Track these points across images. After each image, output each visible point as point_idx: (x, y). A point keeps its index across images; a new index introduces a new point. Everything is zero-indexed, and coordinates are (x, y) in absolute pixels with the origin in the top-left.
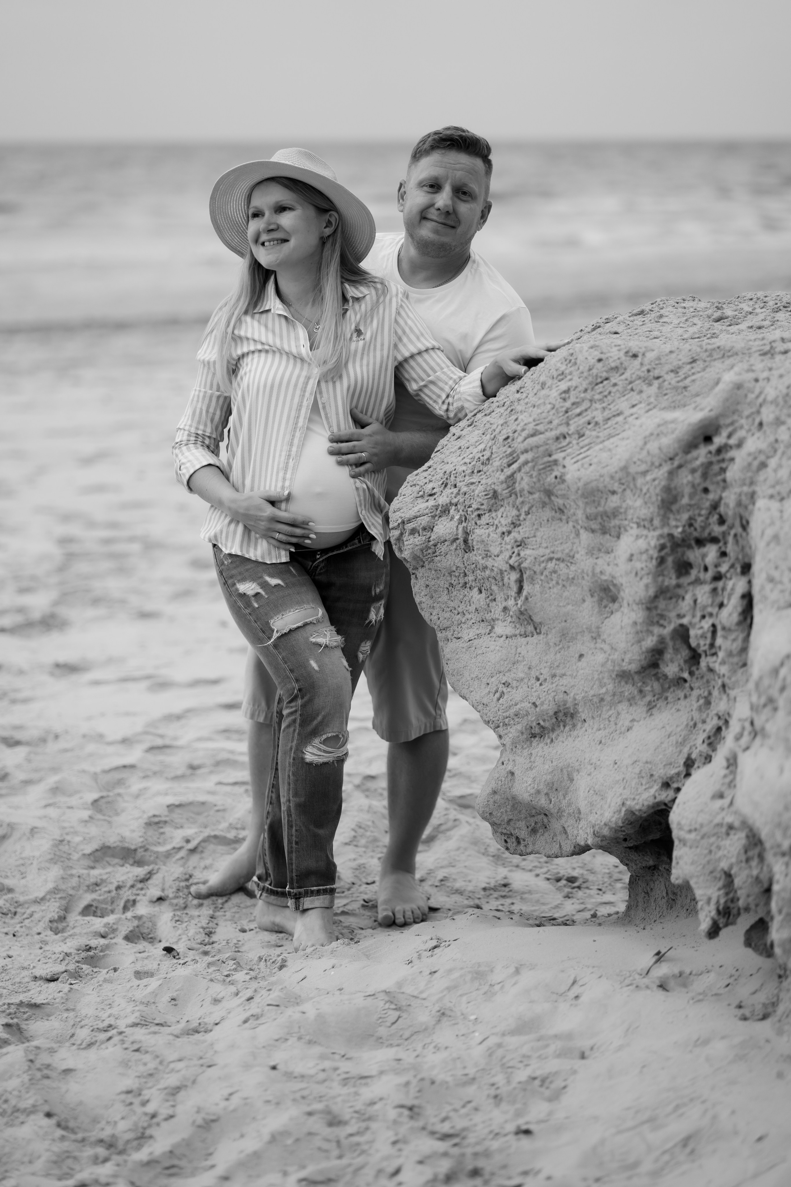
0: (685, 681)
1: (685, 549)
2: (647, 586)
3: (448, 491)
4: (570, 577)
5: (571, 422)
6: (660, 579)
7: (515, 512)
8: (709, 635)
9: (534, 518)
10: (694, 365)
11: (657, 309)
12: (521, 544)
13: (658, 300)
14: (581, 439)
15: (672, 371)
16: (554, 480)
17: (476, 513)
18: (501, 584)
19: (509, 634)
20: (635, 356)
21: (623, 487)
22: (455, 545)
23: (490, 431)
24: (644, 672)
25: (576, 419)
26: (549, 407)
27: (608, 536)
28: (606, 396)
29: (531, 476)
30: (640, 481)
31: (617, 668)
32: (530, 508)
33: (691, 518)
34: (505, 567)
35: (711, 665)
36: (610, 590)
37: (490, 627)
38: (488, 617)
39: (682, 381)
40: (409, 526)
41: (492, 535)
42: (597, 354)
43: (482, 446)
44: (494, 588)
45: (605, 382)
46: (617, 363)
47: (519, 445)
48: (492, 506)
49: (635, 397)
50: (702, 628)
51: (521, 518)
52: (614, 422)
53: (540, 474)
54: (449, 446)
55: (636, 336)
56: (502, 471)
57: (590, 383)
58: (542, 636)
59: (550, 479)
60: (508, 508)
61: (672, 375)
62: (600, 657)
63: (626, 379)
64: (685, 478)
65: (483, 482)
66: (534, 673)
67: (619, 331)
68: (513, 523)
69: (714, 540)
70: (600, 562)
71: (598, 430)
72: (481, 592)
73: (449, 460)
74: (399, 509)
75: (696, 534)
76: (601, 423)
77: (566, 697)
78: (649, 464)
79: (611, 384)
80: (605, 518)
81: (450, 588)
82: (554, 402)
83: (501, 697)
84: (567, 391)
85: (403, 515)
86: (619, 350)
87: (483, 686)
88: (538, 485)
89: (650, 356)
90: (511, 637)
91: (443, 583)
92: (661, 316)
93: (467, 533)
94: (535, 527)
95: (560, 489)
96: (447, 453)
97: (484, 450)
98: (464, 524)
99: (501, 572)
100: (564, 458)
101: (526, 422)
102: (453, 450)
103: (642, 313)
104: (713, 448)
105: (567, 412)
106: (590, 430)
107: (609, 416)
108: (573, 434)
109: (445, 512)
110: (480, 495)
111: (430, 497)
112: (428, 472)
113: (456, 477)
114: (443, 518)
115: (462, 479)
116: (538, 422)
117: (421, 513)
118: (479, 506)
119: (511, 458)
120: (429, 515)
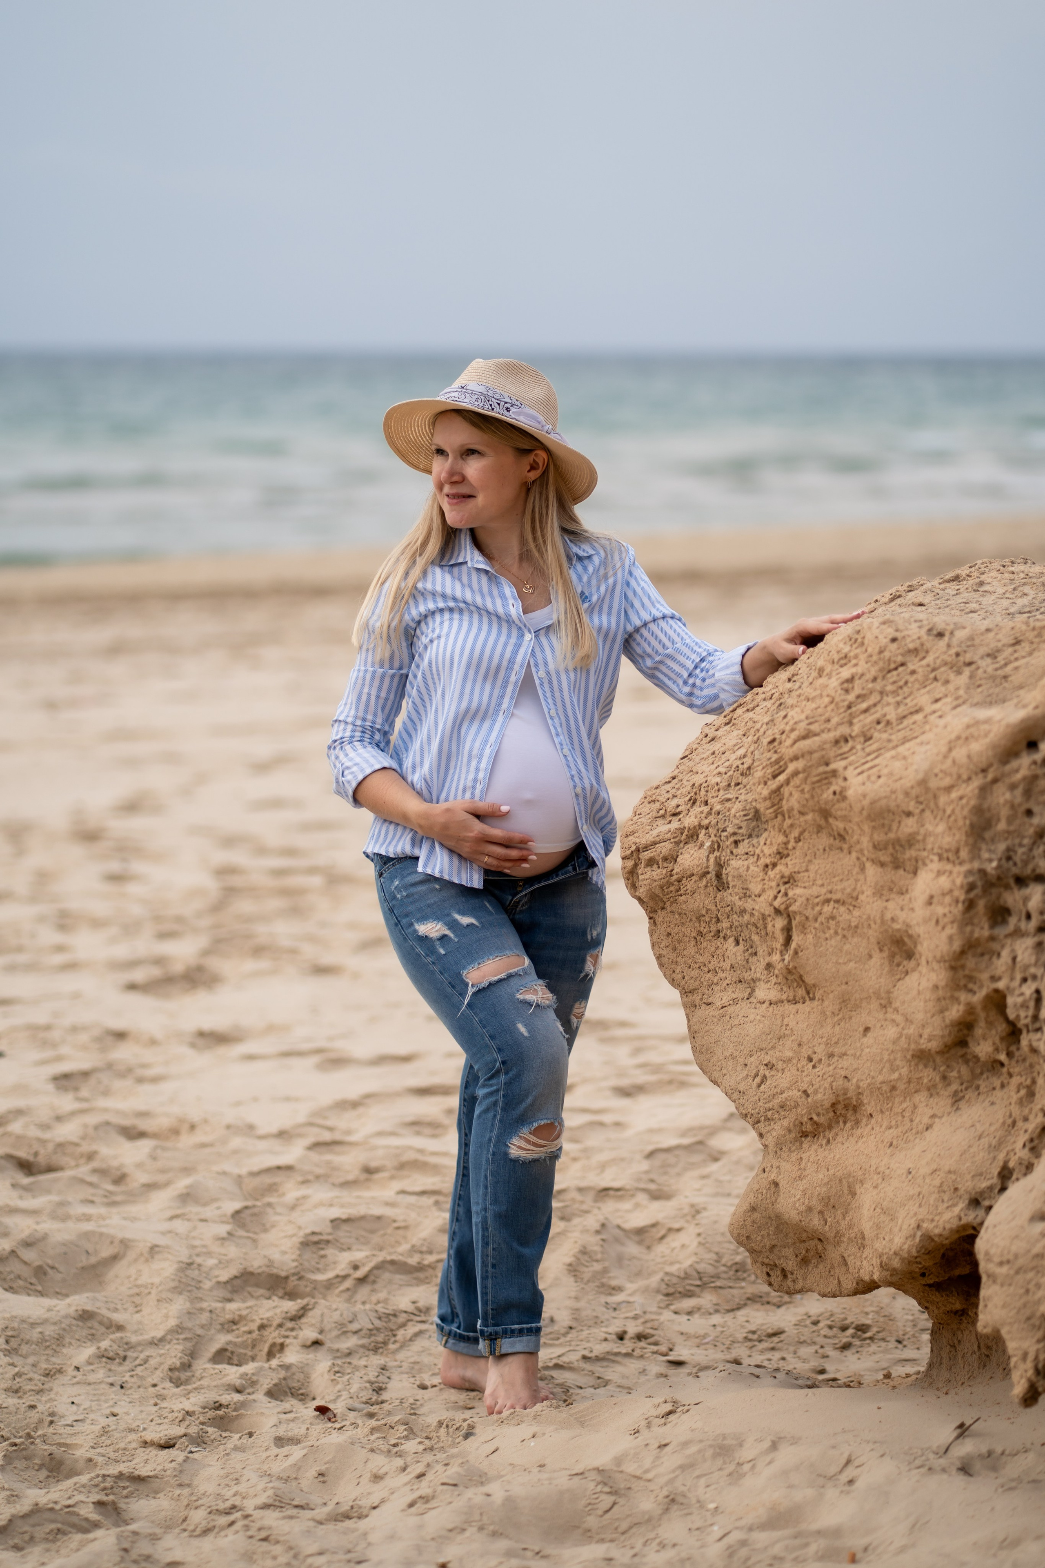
0: (1002, 1065)
1: (1002, 890)
2: (951, 938)
3: (697, 809)
4: (853, 924)
5: (855, 721)
6: (968, 929)
7: (781, 838)
8: (1032, 1004)
9: (806, 846)
10: (1017, 647)
11: (976, 574)
12: (789, 880)
13: (979, 562)
14: (868, 743)
15: (988, 655)
16: (831, 796)
17: (732, 839)
18: (763, 932)
19: (774, 999)
20: (940, 635)
21: (921, 807)
22: (704, 881)
23: (752, 731)
24: (948, 1052)
25: (862, 717)
26: (827, 700)
27: (901, 872)
28: (901, 687)
30: (943, 799)
31: (913, 1046)
32: (801, 833)
33: (1008, 849)
34: (769, 910)
35: (1035, 1044)
36: (904, 944)
37: (749, 990)
38: (747, 976)
39: (1001, 668)
40: (645, 855)
41: (752, 868)
42: (890, 632)
43: (742, 752)
44: (755, 938)
45: (901, 669)
46: (917, 644)
47: (787, 750)
48: (753, 830)
49: (939, 689)
50: (1022, 994)
51: (790, 846)
52: (911, 721)
53: (814, 789)
54: (700, 750)
55: (947, 610)
56: (765, 783)
57: (881, 670)
58: (816, 1003)
59: (827, 795)
60: (772, 833)
61: (989, 660)
62: (891, 1032)
63: (928, 665)
64: (1002, 796)
65: (742, 798)
66: (805, 1052)
67: (925, 602)
68: (779, 853)
69: (1040, 878)
70: (891, 905)
71: (890, 731)
72: (738, 943)
73: (699, 768)
74: (633, 833)
75: (1015, 870)
76: (895, 723)
77: (847, 1084)
78: (955, 776)
79: (909, 671)
80: (898, 848)
81: (699, 938)
82: (833, 694)
83: (762, 1082)
84: (851, 680)
85: (638, 840)
86: (920, 627)
87: (739, 1068)
88: (811, 803)
89: (960, 634)
90: (776, 1003)
91: (689, 930)
92: (981, 584)
93: (720, 865)
94: (808, 858)
95: (839, 809)
96: (697, 759)
97: (745, 756)
98: (717, 854)
99: (764, 917)
100: (845, 768)
101: (796, 719)
102: (704, 756)
103: (956, 578)
104: (1039, 757)
105: (849, 707)
106: (879, 731)
107: (906, 713)
108: (857, 736)
109: (693, 836)
110: (737, 814)
111: (674, 818)
112: (671, 785)
113: (707, 791)
114: (690, 845)
115: (715, 794)
116: (812, 720)
117: (661, 838)
118: (736, 830)
119: (777, 766)
120: (672, 841)
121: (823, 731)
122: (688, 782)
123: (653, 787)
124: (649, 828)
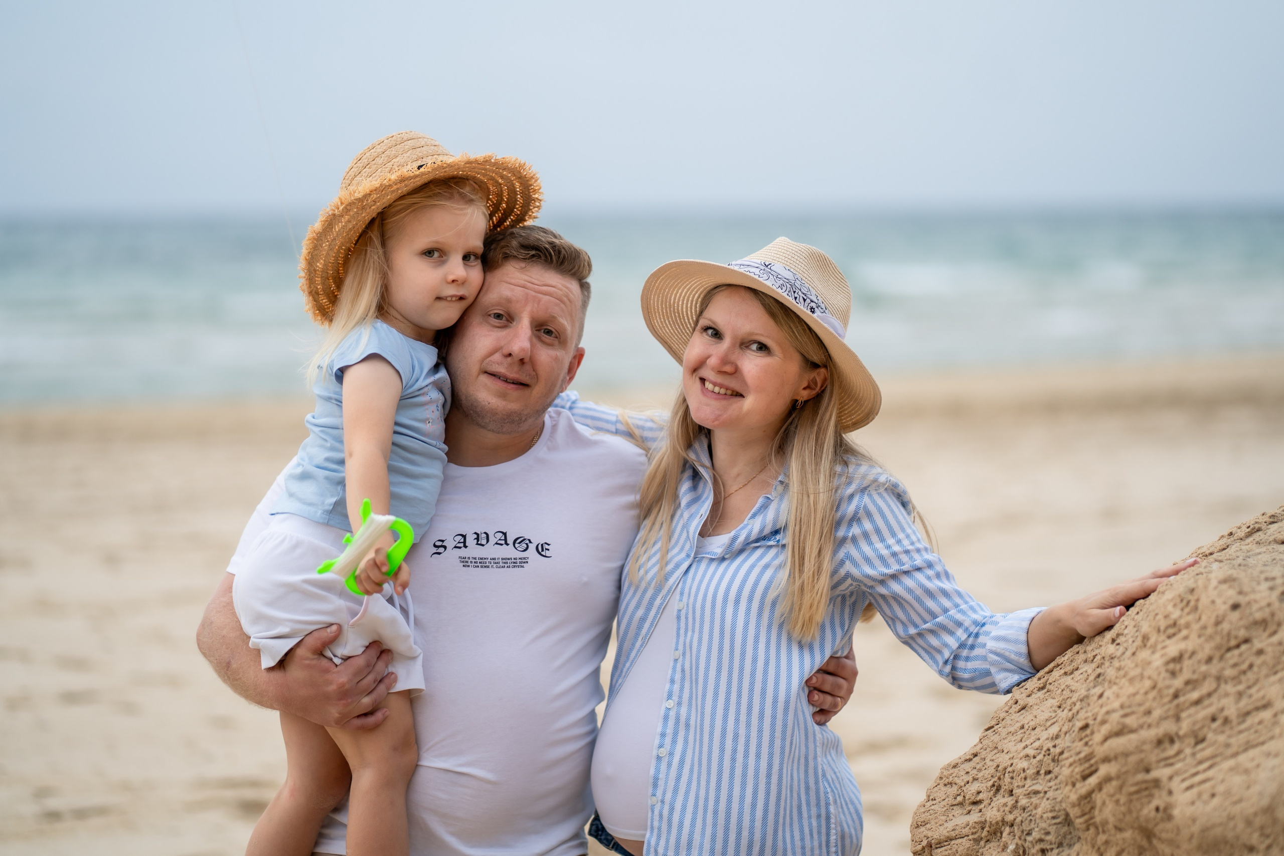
3: (1000, 800)
5: (1182, 716)
14: (1200, 747)
16: (1153, 813)
17: (1038, 847)
21: (1267, 842)
25: (1192, 710)
26: (1147, 684)
28: (1244, 672)
29: (1117, 802)
42: (1231, 595)
43: (1054, 730)
45: (1244, 647)
46: (1266, 613)
47: (1099, 745)
48: (1064, 837)
52: (1255, 721)
53: (1131, 801)
54: (1008, 721)
56: (1074, 785)
57: (1218, 648)
59: (1149, 810)
63: (1279, 645)
65: (1051, 793)
71: (1227, 732)
73: (1005, 745)
74: (924, 823)
76: (1235, 722)
79: (1254, 649)
82: (1155, 677)
84: (1178, 659)
85: (930, 834)
86: (1271, 589)
88: (1128, 818)
95: (1164, 830)
96: (1004, 732)
97: (1057, 737)
100: (1171, 778)
101: (1111, 704)
102: (1012, 729)
105: (1176, 696)
106: (1215, 731)
107: (1250, 708)
108: (1185, 736)
109: (995, 833)
110: (1045, 816)
111: (973, 807)
112: (972, 764)
113: (1012, 778)
114: (991, 845)
115: (1021, 784)
116: (1127, 710)
117: (957, 832)
118: (1043, 837)
119: (1087, 765)
120: (971, 837)
121: (1141, 727)
122: (991, 763)
123: (949, 765)
124: (944, 818)
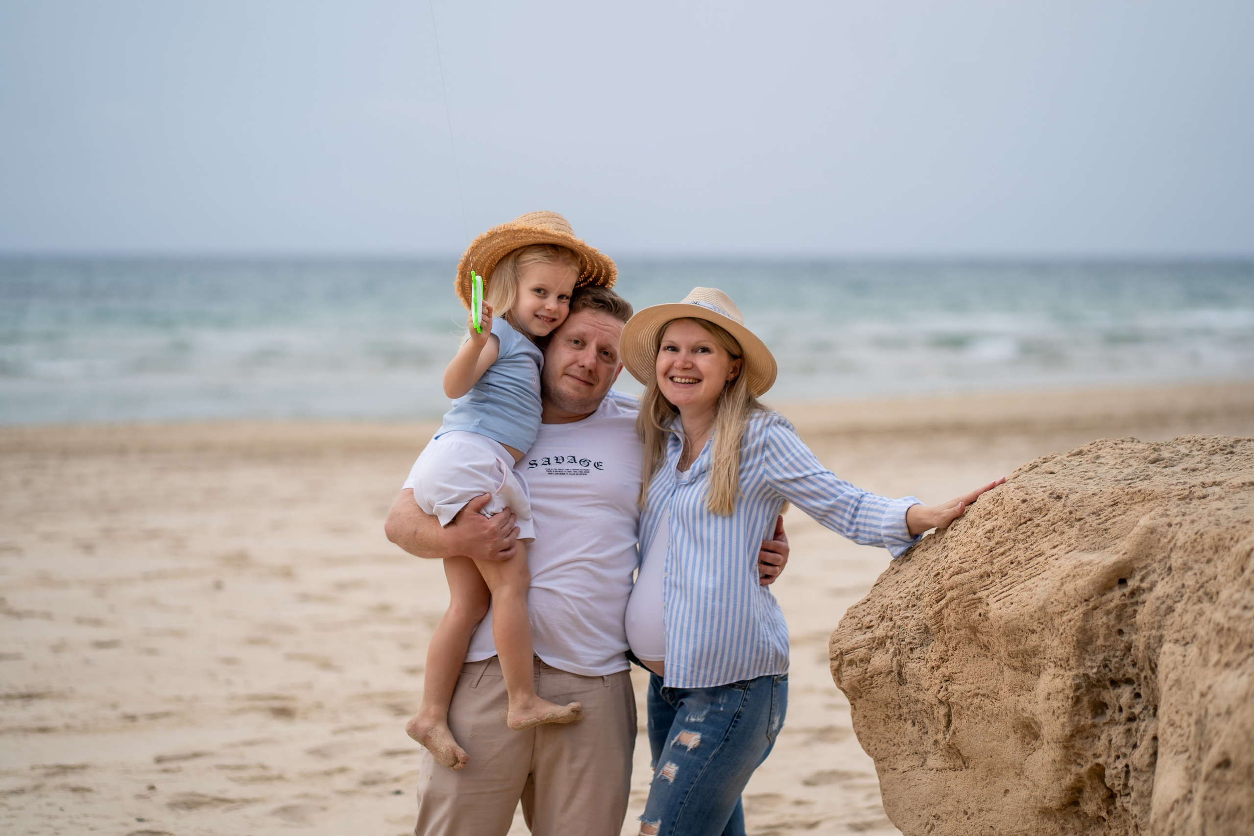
0: (1104, 820)
1: (1101, 689)
2: (1063, 725)
3: (884, 624)
4: (995, 713)
5: (995, 561)
6: (1076, 718)
7: (943, 648)
8: (1123, 775)
9: (961, 653)
10: (1115, 508)
11: (1094, 450)
12: (949, 679)
13: (1098, 440)
14: (1004, 578)
15: (1094, 513)
16: (978, 617)
17: (908, 647)
18: (931, 717)
19: (939, 767)
20: (1059, 498)
21: (1042, 626)
22: (890, 677)
23: (926, 565)
24: (1065, 810)
25: (1000, 558)
26: (975, 545)
27: (1029, 674)
28: (1029, 536)
29: (957, 613)
30: (1057, 621)
31: (1039, 805)
32: (957, 644)
33: (1105, 659)
34: (934, 701)
35: (1125, 805)
36: (1032, 728)
37: (922, 760)
38: (921, 749)
39: (1103, 523)
40: (847, 658)
41: (922, 669)
42: (1022, 495)
43: (917, 582)
44: (926, 721)
45: (1029, 523)
46: (1041, 504)
47: (946, 584)
48: (923, 641)
49: (1056, 538)
50: (1116, 768)
51: (949, 654)
52: (1036, 562)
53: (965, 611)
54: (888, 580)
55: (1071, 477)
56: (931, 606)
57: (1014, 523)
58: (970, 770)
59: (975, 616)
60: (937, 643)
61: (1094, 517)
62: (1024, 794)
63: (1049, 521)
64: (1100, 620)
65: (916, 616)
66: (962, 807)
67: (1055, 470)
68: (942, 658)
69: (1129, 681)
70: (1021, 699)
71: (1020, 569)
72: (914, 724)
73: (887, 593)
74: (838, 641)
75: (1110, 675)
76: (1023, 563)
77: (992, 832)
78: (1066, 604)
79: (1035, 524)
80: (1026, 656)
81: (887, 720)
82: (979, 541)
83: (931, 829)
84: (992, 531)
85: (841, 646)
86: (1044, 491)
87: (915, 818)
88: (963, 622)
89: (1074, 497)
90: (941, 770)
91: (879, 714)
92: (1098, 457)
93: (901, 666)
94: (962, 662)
95: (984, 627)
96: (886, 586)
97: (919, 585)
98: (898, 657)
99: (932, 706)
100: (988, 596)
101: (953, 559)
102: (891, 584)
103: (1080, 453)
104: (1127, 590)
105: (991, 551)
106: (1012, 569)
107: (1032, 556)
108: (996, 572)
109: (881, 644)
110: (912, 629)
111: (868, 630)
112: (867, 605)
113: (892, 611)
114: (879, 651)
115: (897, 613)
116: (963, 560)
117: (858, 644)
118: (912, 641)
119: (939, 594)
120: (866, 647)
121: (971, 569)
122: (879, 604)
123: (852, 607)
124: (850, 637)
